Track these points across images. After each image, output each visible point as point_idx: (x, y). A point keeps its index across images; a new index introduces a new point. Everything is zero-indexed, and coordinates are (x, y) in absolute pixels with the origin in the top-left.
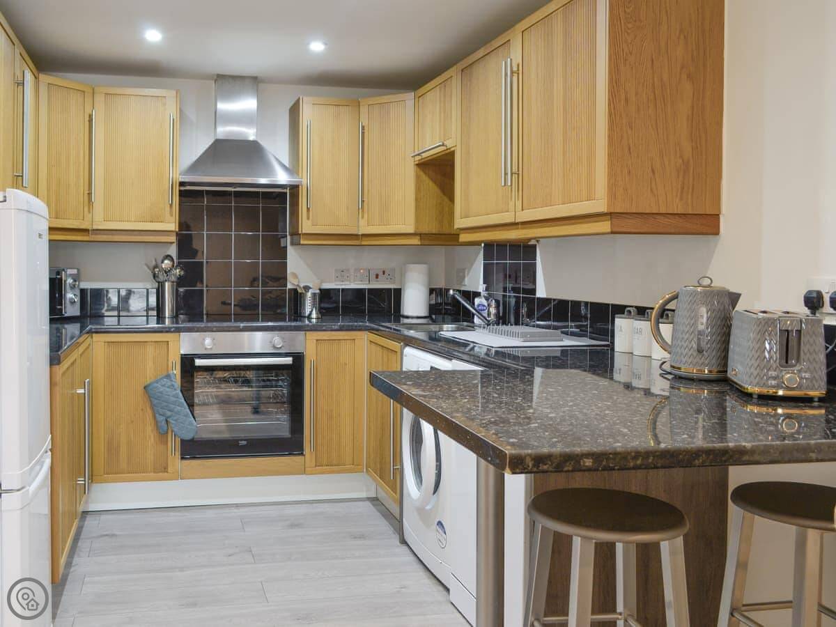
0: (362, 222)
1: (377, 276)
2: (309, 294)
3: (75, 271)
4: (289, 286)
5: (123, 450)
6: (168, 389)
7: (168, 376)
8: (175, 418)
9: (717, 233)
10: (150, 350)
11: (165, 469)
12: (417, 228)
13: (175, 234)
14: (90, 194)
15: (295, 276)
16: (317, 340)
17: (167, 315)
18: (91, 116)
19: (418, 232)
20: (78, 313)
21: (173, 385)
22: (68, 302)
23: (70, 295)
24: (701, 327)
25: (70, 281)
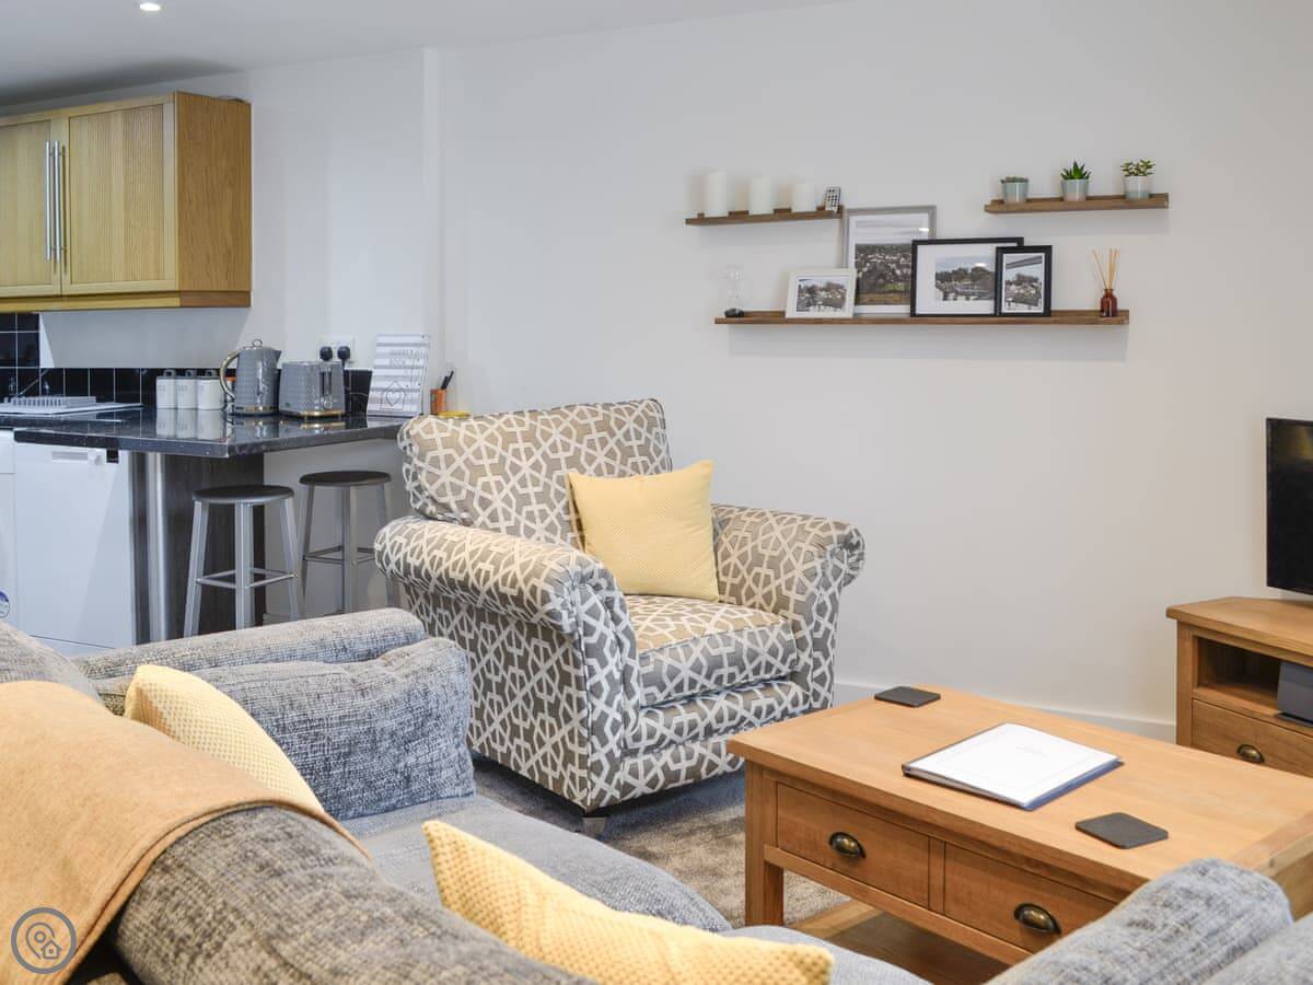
9: (251, 305)
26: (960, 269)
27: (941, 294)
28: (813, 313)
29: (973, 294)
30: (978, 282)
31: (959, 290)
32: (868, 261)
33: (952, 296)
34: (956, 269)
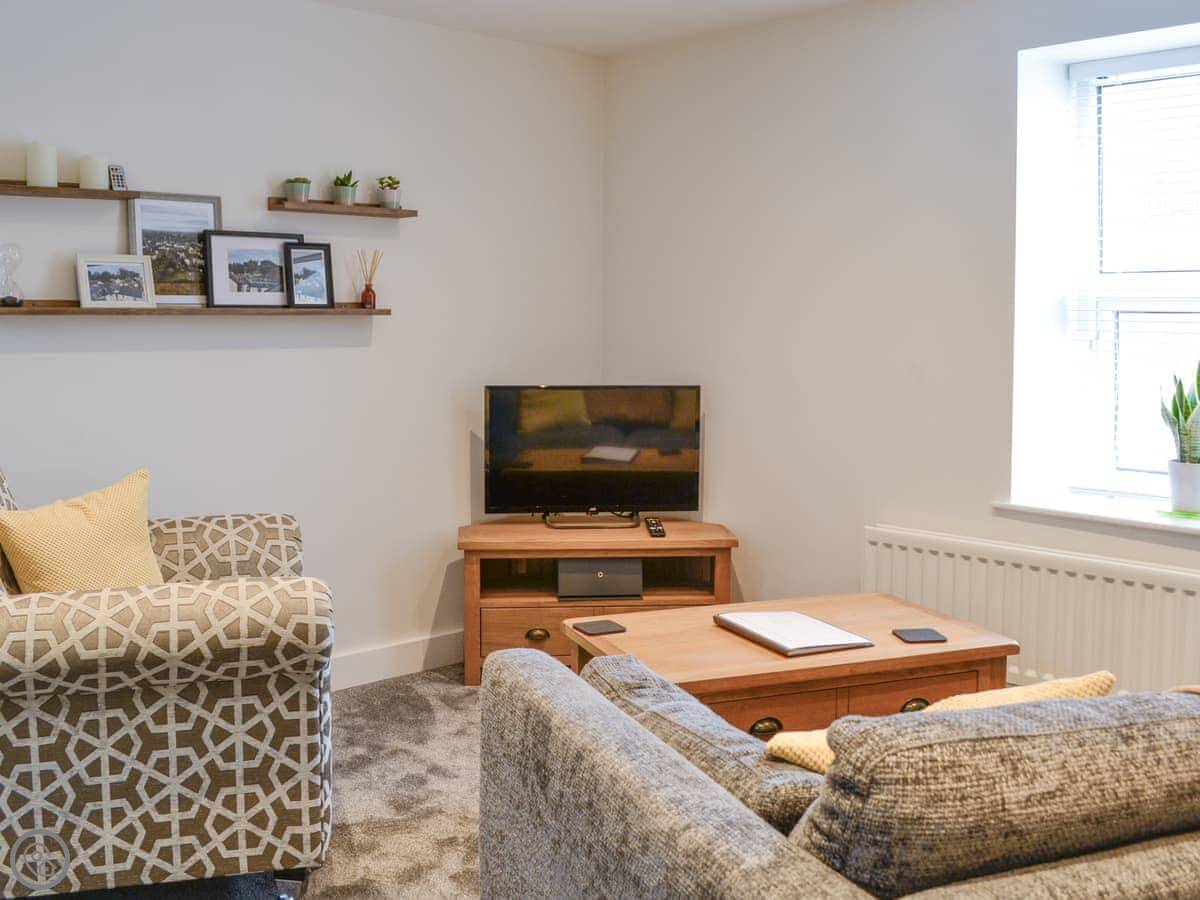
26: (251, 262)
27: (235, 285)
28: (111, 302)
29: (264, 286)
30: (267, 275)
31: (251, 282)
32: (156, 248)
33: (245, 287)
34: (246, 261)
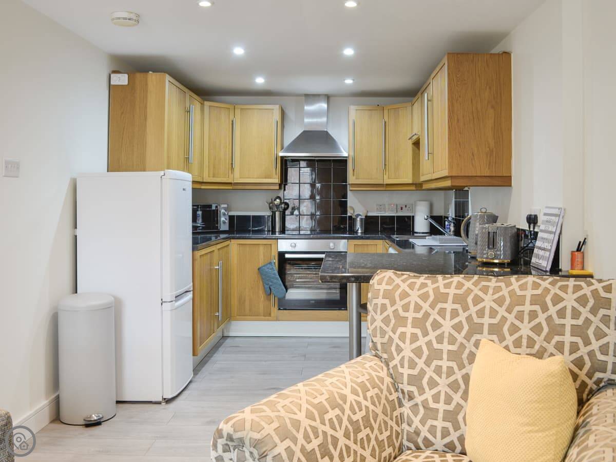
0: (386, 177)
1: (402, 209)
2: (358, 219)
3: (226, 206)
4: (349, 214)
5: (247, 303)
6: (270, 271)
7: (270, 263)
8: (274, 286)
9: (510, 186)
10: (261, 248)
11: (270, 315)
12: (413, 180)
13: (278, 185)
14: (232, 164)
15: (352, 208)
16: (355, 245)
17: (277, 231)
18: (233, 121)
19: (414, 183)
20: (227, 228)
21: (273, 268)
22: (221, 222)
23: (223, 219)
24: (477, 232)
25: (223, 211)
